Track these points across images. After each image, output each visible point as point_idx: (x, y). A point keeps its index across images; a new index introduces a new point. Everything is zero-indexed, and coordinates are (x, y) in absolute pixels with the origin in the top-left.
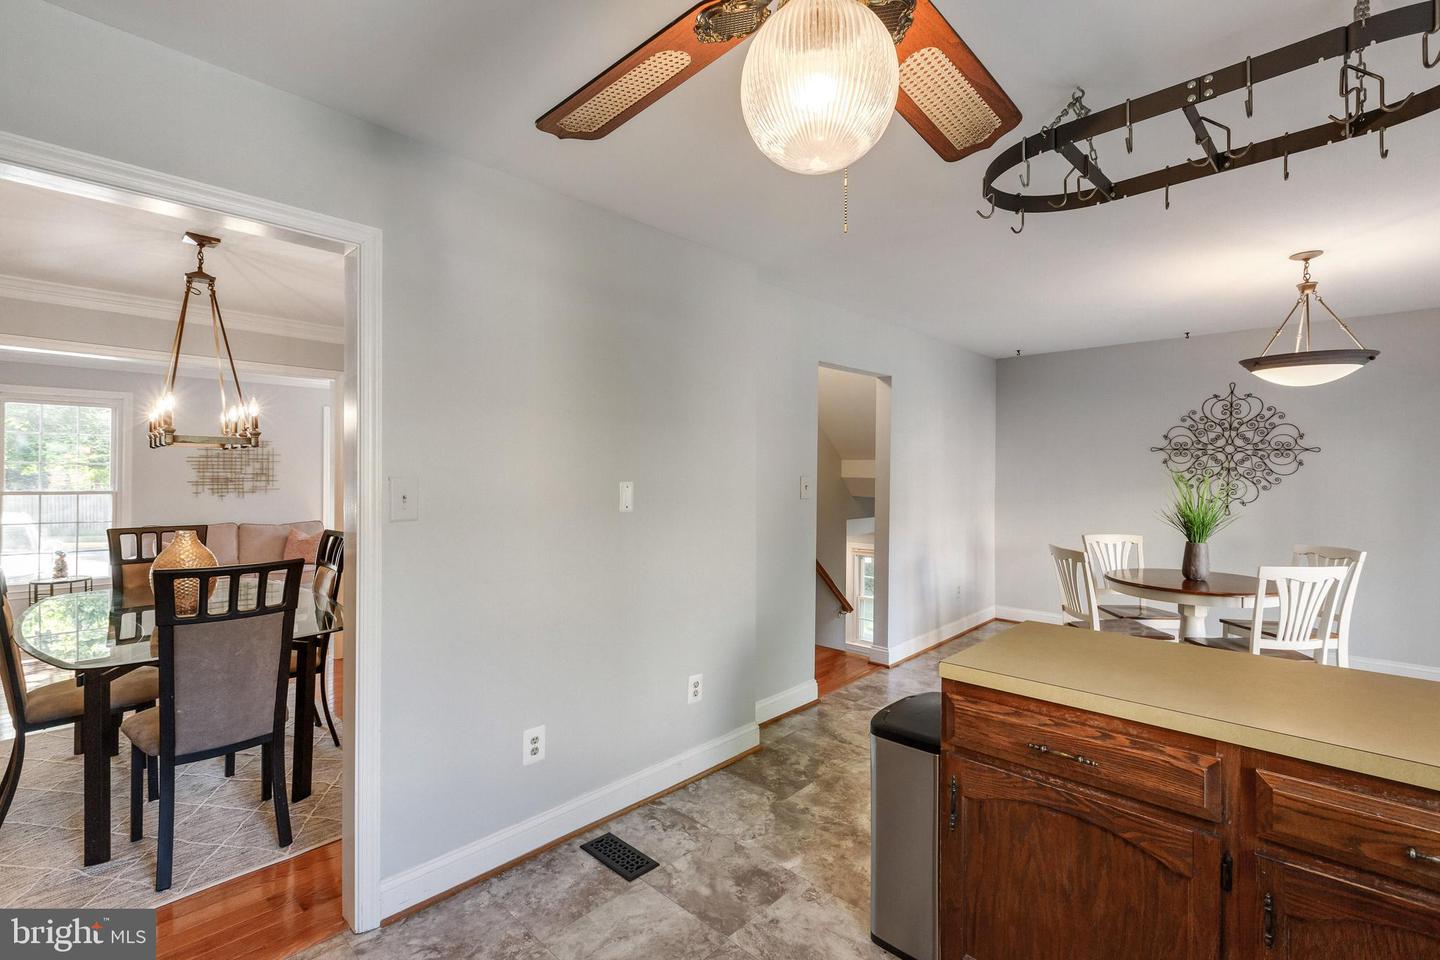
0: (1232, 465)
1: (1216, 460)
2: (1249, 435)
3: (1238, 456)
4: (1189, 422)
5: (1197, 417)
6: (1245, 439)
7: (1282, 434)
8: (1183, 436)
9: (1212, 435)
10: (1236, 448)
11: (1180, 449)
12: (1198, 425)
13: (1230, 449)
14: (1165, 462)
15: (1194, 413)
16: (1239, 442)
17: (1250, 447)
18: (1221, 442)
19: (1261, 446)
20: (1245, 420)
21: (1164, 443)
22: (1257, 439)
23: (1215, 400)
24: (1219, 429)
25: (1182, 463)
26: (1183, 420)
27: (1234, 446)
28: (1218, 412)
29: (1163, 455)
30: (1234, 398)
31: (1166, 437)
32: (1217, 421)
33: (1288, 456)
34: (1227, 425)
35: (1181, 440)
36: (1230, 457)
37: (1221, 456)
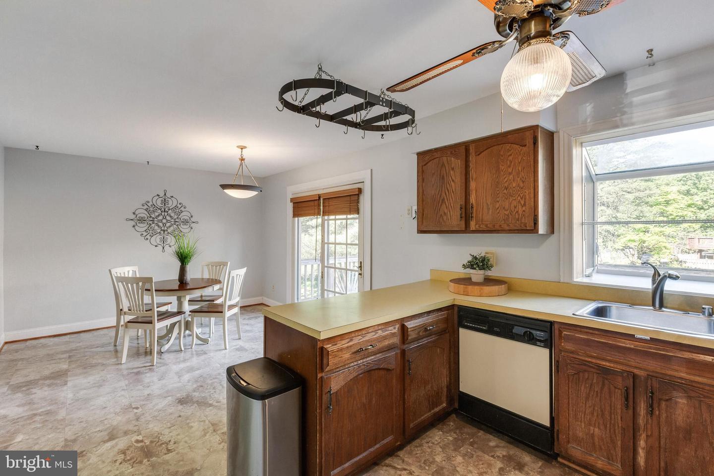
0: (166, 228)
1: (158, 226)
2: (172, 215)
3: (168, 225)
4: (146, 207)
5: (149, 204)
6: (171, 217)
7: (184, 216)
8: (143, 213)
9: (157, 214)
10: (167, 220)
11: (142, 220)
12: (150, 208)
13: (164, 221)
14: (134, 226)
15: (148, 202)
16: (168, 218)
17: (173, 220)
18: (161, 218)
19: (177, 220)
20: (171, 208)
21: (133, 217)
22: (176, 217)
23: (158, 197)
24: (159, 211)
25: (142, 227)
26: (143, 205)
27: (166, 219)
28: (159, 203)
29: (133, 223)
30: (166, 197)
31: (134, 213)
32: (159, 207)
33: (187, 225)
34: (163, 210)
35: (142, 215)
36: (164, 225)
37: (161, 224)
